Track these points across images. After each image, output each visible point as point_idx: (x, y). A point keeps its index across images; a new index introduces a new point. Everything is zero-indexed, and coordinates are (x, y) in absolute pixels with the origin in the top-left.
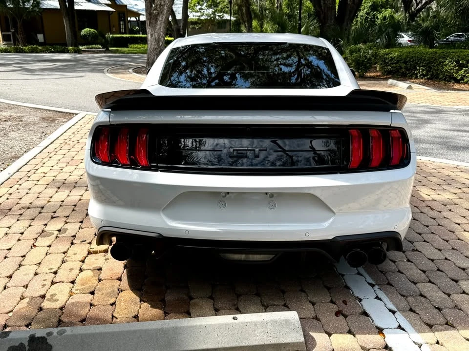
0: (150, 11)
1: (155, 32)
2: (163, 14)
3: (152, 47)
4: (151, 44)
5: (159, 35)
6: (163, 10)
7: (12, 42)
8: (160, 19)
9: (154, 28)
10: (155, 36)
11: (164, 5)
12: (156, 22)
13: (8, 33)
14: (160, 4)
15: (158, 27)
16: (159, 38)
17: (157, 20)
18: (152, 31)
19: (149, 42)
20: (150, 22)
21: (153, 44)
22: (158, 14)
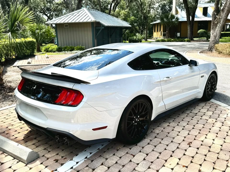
0: (214, 22)
1: (214, 32)
2: (220, 23)
3: (212, 39)
4: (212, 38)
5: (216, 34)
6: (221, 21)
7: (166, 37)
8: (218, 26)
9: (214, 30)
10: (214, 34)
11: (221, 18)
12: (216, 28)
13: (165, 33)
14: (219, 18)
15: (216, 30)
16: (216, 35)
17: (216, 26)
18: (213, 32)
19: (211, 37)
20: (213, 27)
21: (213, 38)
22: (218, 23)
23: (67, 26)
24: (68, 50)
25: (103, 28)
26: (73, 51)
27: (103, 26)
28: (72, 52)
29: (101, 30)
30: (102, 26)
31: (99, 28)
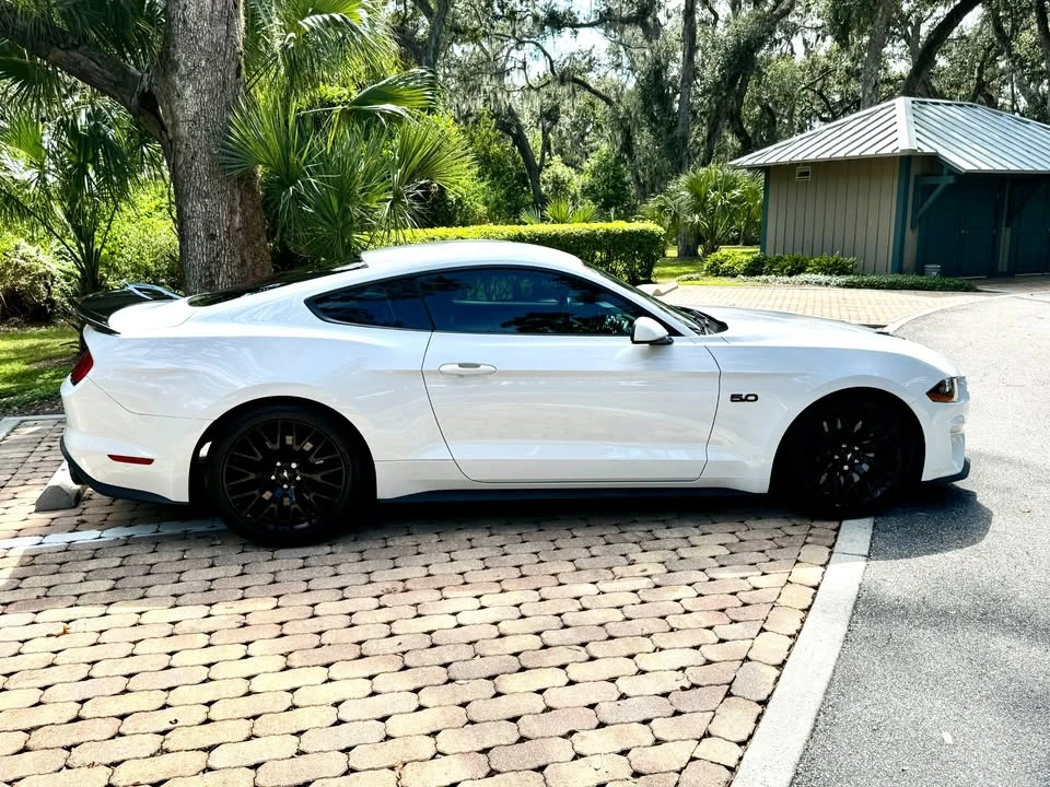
23: (806, 174)
24: (782, 271)
25: (951, 180)
26: (799, 273)
27: (953, 171)
28: (793, 278)
29: (941, 187)
30: (945, 172)
31: (932, 181)
